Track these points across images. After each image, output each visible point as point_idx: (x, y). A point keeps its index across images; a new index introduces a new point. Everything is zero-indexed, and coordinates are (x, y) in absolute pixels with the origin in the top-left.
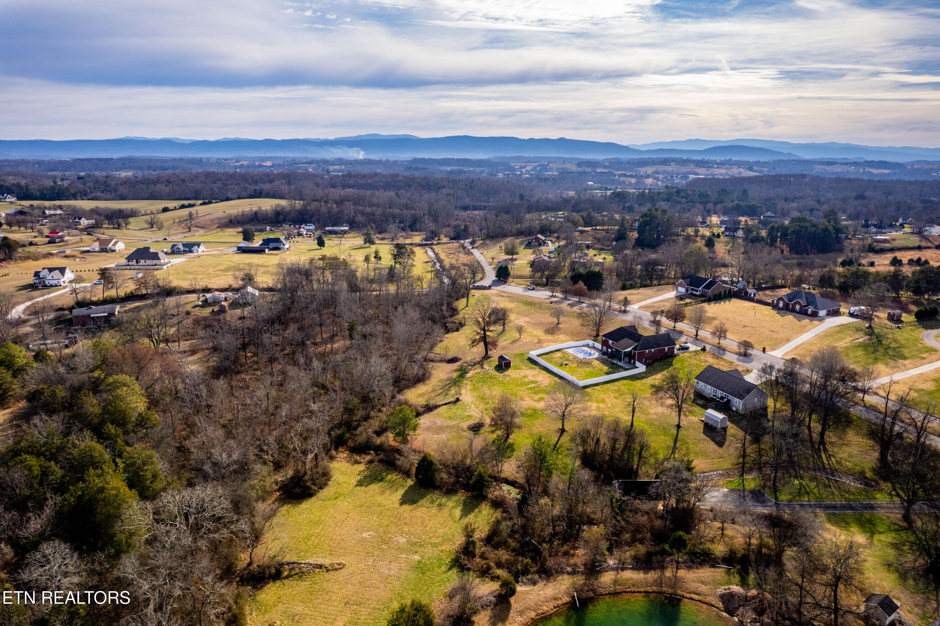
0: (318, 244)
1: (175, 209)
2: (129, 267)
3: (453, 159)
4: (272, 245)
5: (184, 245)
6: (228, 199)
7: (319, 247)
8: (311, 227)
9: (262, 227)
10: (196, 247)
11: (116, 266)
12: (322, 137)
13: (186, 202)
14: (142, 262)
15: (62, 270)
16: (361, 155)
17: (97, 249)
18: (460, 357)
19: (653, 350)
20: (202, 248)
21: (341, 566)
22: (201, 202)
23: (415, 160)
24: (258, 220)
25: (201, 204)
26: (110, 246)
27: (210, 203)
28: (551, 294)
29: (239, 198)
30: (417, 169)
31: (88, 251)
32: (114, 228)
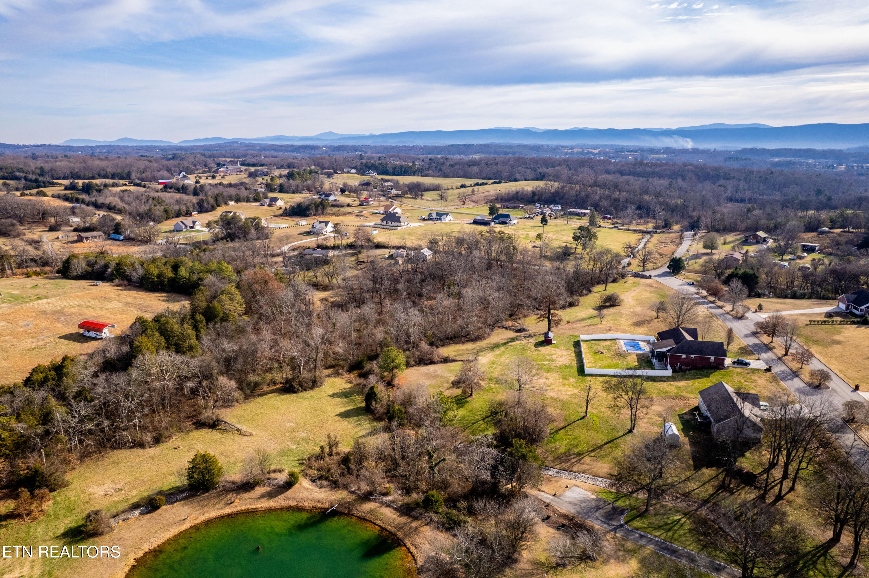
0: (542, 223)
1: (471, 186)
2: (381, 226)
3: (791, 149)
4: (501, 220)
5: (437, 214)
6: (516, 180)
7: (541, 225)
8: (557, 208)
9: (515, 205)
10: (444, 216)
11: (375, 224)
12: (665, 127)
13: (480, 181)
14: (390, 223)
15: (327, 223)
16: (689, 144)
17: (382, 212)
18: (528, 329)
19: (692, 356)
20: (449, 218)
21: (251, 435)
22: (493, 181)
23: (744, 151)
24: (517, 199)
25: (492, 183)
26: (390, 210)
27: (500, 182)
28: (696, 291)
29: (525, 180)
30: (738, 159)
31: (376, 213)
32: (412, 198)
